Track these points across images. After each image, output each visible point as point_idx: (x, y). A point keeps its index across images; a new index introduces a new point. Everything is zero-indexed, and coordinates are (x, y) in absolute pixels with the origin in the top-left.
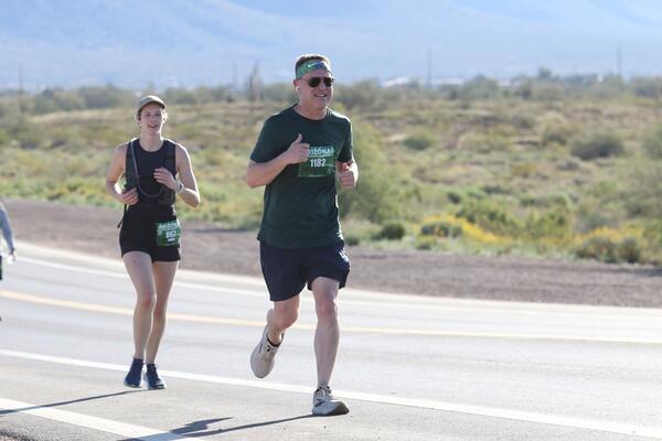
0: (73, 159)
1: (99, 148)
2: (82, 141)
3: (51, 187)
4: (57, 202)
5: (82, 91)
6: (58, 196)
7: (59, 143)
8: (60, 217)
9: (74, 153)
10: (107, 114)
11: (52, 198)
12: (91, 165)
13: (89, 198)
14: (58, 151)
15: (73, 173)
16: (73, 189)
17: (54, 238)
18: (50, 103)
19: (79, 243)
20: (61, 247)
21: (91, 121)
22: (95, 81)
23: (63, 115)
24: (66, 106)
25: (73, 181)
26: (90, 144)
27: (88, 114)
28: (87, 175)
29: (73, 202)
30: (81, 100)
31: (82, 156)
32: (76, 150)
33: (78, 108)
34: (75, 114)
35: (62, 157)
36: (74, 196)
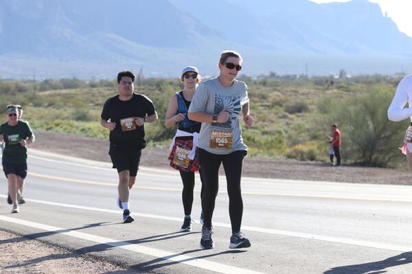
0: (57, 112)
1: (69, 107)
2: (62, 103)
3: (47, 124)
4: (50, 131)
5: (62, 81)
6: (50, 129)
7: (51, 104)
8: (51, 138)
9: (58, 109)
10: (73, 91)
11: (48, 129)
12: (65, 114)
13: (64, 129)
14: (51, 108)
15: (57, 118)
16: (57, 125)
17: (48, 148)
18: (47, 86)
19: (60, 150)
20: (52, 152)
21: (66, 94)
22: (67, 76)
23: (53, 92)
24: (55, 88)
25: (57, 121)
26: (65, 104)
27: (64, 91)
28: (63, 119)
29: (57, 131)
30: (61, 85)
31: (61, 110)
32: (59, 107)
33: (60, 88)
34: (58, 91)
35: (53, 111)
36: (58, 128)
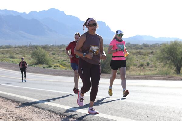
0: (4, 56)
1: (8, 54)
2: (6, 53)
3: (1, 60)
4: (2, 62)
5: (6, 46)
6: (2, 61)
7: (2, 53)
8: (3, 64)
10: (9, 49)
11: (1, 61)
12: (7, 56)
13: (7, 61)
14: (2, 54)
15: (4, 58)
16: (4, 60)
17: (1, 67)
18: (1, 48)
19: (5, 68)
20: (2, 68)
21: (7, 50)
22: (7, 45)
23: (3, 49)
24: (3, 48)
25: (4, 59)
26: (7, 53)
27: (7, 49)
28: (6, 58)
29: (4, 62)
30: (6, 47)
31: (6, 55)
32: (5, 54)
33: (5, 48)
34: (5, 49)
35: (3, 55)
36: (5, 61)
